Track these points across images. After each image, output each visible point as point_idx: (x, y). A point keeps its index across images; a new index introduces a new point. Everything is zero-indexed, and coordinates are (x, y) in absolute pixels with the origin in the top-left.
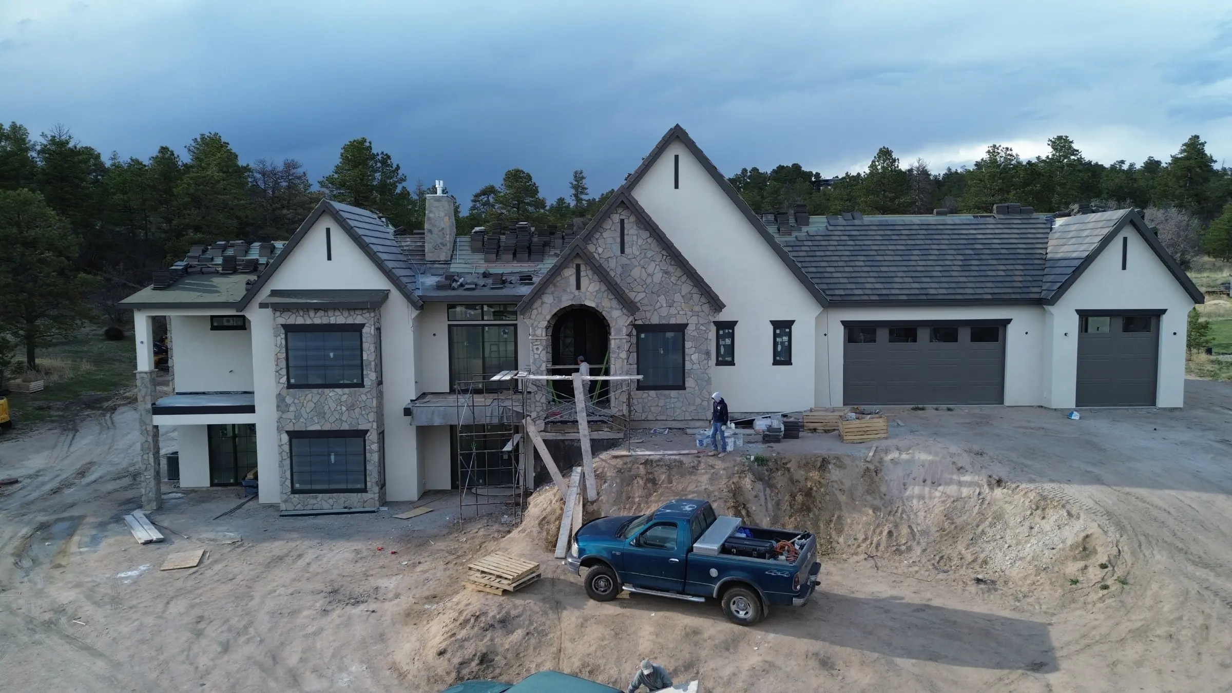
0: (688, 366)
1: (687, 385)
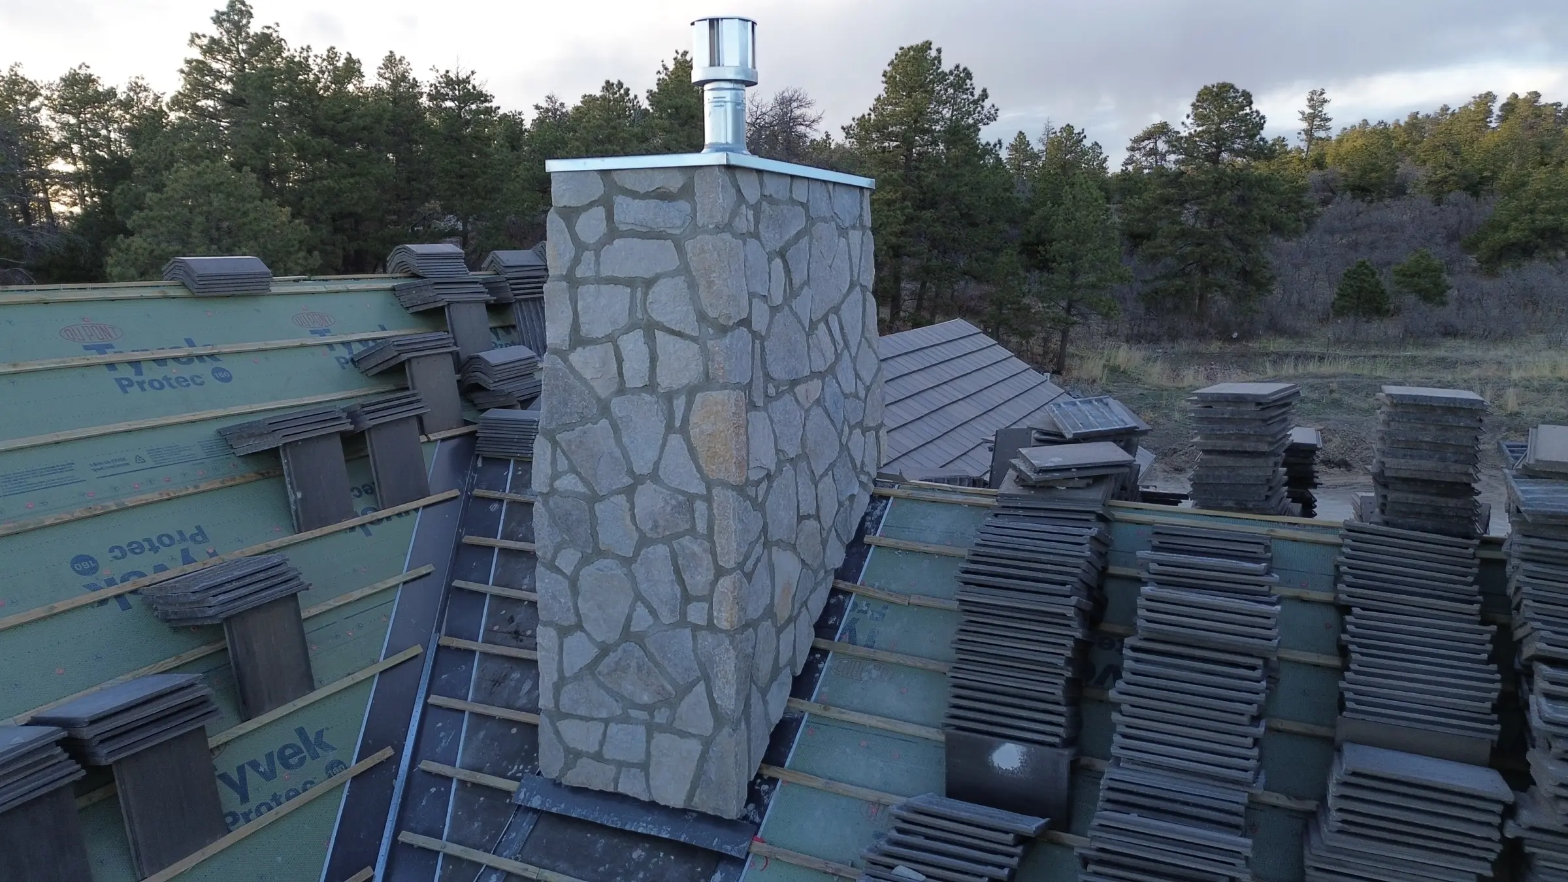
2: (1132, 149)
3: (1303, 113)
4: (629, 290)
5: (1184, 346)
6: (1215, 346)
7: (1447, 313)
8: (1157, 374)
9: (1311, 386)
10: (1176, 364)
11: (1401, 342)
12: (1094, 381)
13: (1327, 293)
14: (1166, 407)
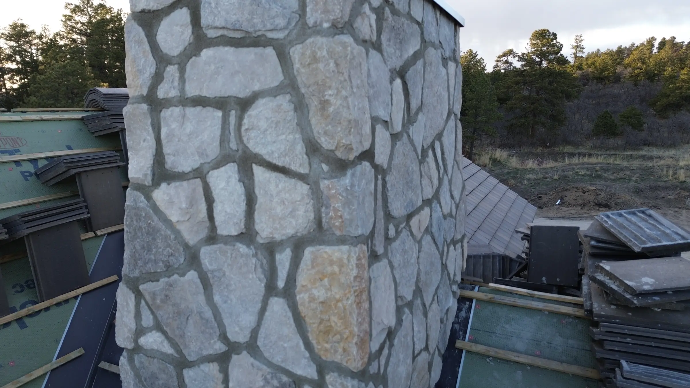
2: (497, 61)
3: (572, 45)
4: (220, 114)
5: (525, 150)
6: (539, 150)
7: (643, 135)
8: (514, 162)
9: (587, 168)
10: (523, 157)
11: (625, 149)
12: (486, 166)
13: (588, 126)
14: (520, 178)
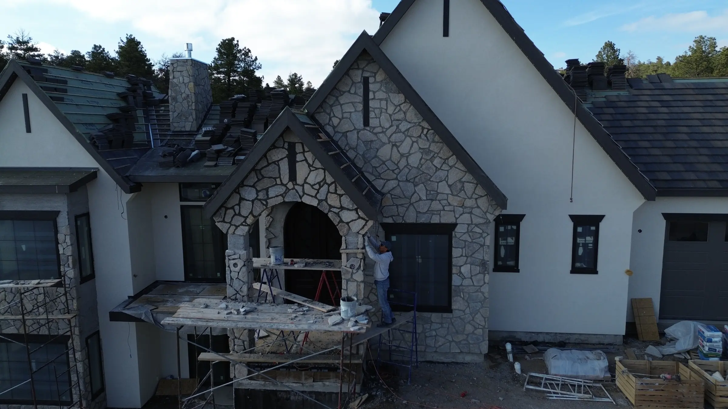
0: (456, 280)
1: (454, 307)
